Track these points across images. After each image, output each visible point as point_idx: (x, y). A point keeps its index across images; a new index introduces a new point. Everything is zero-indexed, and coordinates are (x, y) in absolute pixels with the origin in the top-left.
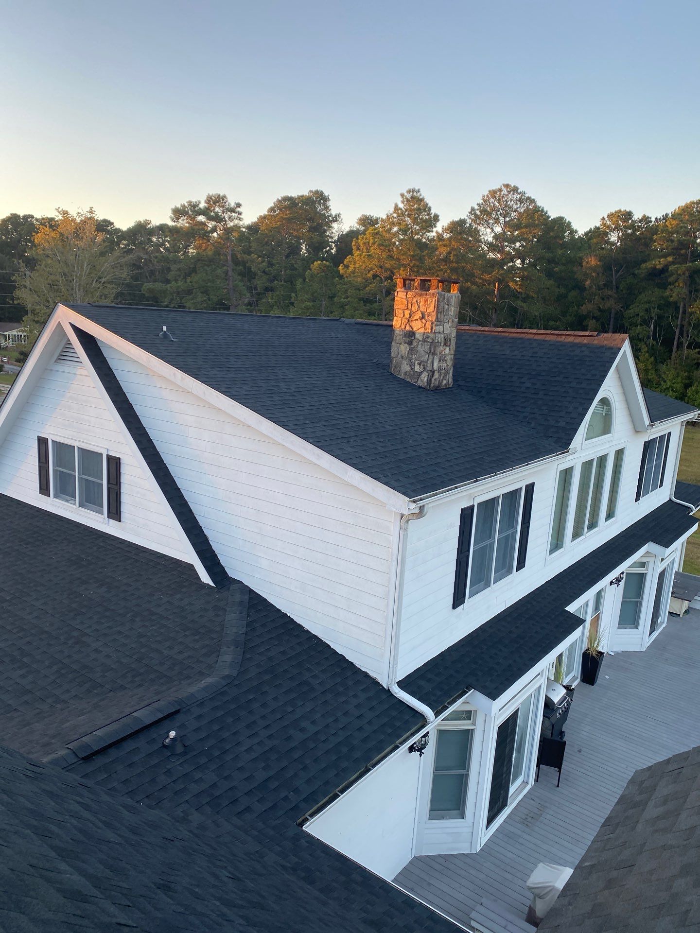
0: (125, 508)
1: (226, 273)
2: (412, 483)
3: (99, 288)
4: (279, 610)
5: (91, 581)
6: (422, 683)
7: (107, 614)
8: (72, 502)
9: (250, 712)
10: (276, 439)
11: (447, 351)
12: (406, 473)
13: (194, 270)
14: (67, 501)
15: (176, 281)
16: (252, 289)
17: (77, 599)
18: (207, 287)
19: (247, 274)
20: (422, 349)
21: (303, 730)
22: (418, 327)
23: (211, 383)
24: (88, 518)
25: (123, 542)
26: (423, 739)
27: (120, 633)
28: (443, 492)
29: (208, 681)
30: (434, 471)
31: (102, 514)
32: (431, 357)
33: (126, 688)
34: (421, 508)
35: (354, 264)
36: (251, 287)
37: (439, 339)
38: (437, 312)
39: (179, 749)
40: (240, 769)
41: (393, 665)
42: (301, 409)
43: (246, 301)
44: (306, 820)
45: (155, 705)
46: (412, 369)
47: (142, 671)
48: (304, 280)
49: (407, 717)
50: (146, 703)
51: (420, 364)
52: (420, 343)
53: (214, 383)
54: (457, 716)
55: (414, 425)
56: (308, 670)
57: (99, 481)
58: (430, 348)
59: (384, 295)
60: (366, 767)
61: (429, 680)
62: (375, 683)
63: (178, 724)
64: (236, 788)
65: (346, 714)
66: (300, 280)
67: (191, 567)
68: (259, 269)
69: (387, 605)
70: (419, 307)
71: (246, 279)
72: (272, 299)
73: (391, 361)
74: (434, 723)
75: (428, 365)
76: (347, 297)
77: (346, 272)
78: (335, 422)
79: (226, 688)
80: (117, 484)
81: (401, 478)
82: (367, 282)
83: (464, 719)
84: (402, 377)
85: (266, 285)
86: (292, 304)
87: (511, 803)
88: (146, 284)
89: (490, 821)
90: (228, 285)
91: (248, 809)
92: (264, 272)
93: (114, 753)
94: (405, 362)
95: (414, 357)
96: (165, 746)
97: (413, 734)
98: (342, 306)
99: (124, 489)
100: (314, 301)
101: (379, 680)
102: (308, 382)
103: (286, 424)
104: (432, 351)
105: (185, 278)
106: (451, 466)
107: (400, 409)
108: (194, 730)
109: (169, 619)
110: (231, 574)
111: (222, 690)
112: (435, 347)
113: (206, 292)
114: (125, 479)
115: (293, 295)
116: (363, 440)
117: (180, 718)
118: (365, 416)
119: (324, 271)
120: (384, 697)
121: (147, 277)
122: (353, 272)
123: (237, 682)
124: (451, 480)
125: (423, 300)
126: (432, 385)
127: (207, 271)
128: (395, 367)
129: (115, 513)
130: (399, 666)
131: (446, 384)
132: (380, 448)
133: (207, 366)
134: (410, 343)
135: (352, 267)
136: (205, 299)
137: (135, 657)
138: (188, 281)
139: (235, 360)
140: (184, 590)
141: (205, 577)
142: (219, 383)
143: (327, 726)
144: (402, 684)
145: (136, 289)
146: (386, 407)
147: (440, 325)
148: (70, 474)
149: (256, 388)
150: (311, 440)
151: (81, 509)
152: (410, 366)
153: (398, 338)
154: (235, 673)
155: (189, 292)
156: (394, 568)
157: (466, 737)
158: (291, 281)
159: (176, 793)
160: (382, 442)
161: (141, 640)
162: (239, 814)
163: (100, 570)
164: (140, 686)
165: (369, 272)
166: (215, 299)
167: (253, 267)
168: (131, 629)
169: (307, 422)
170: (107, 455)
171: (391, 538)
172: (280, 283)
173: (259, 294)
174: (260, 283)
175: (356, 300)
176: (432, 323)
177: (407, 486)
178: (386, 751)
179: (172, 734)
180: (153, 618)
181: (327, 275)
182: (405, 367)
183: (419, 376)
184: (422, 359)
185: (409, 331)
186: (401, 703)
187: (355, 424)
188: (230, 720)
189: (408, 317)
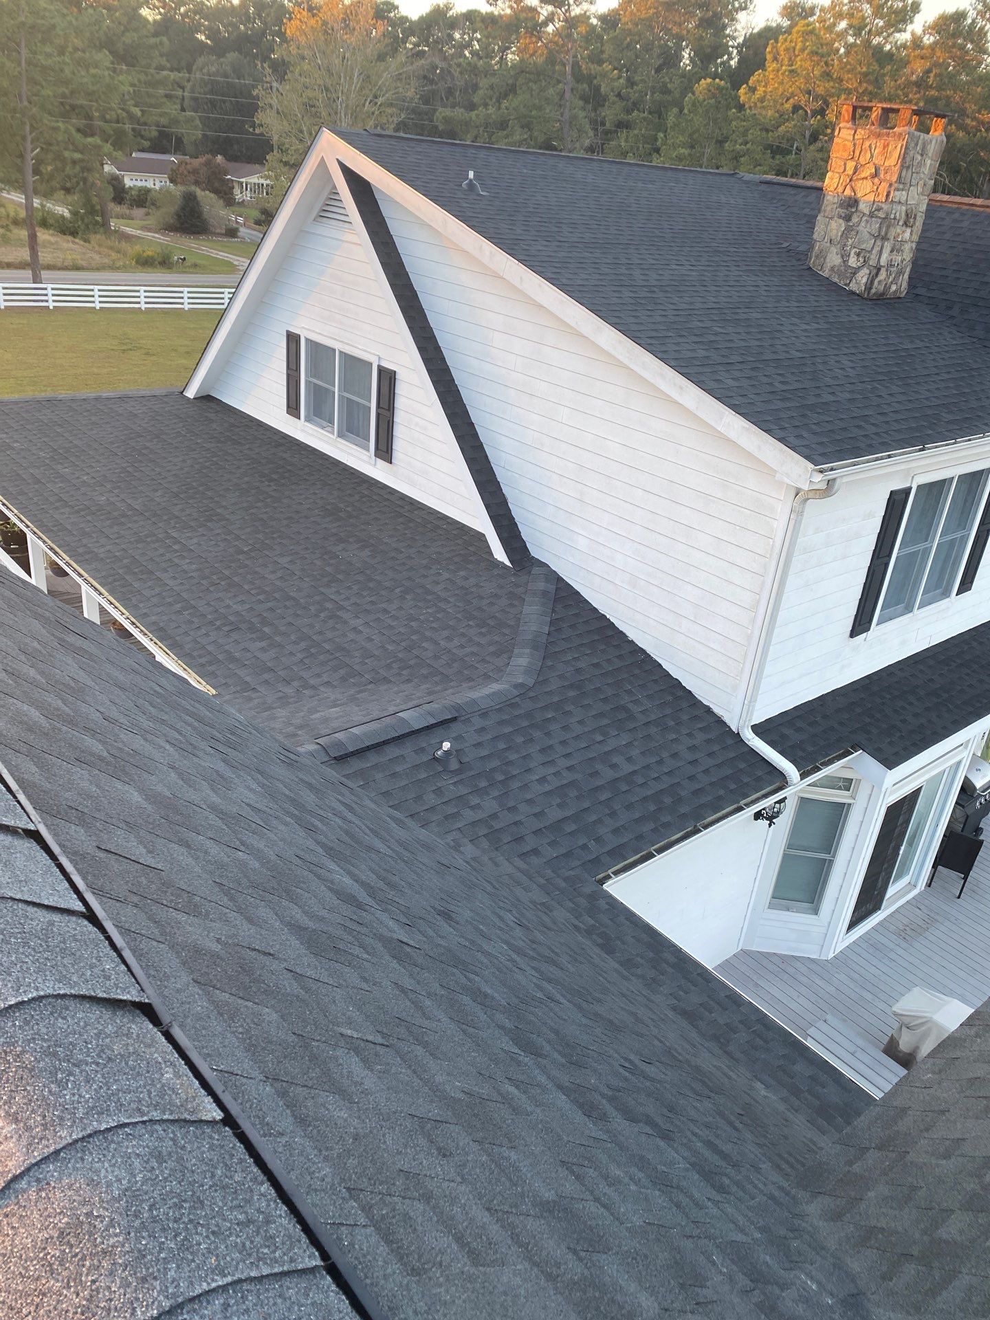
0: (399, 445)
1: (562, 95)
2: (821, 444)
3: (373, 113)
4: (596, 609)
5: (350, 540)
6: (787, 731)
7: (371, 585)
8: (330, 429)
9: (548, 734)
10: (621, 358)
11: (907, 235)
12: (814, 427)
13: (512, 90)
14: (323, 428)
15: (486, 105)
16: (597, 124)
17: (332, 561)
18: (530, 117)
19: (594, 99)
20: (866, 229)
21: (614, 766)
22: (866, 192)
23: (532, 263)
24: (349, 454)
25: (393, 492)
26: (777, 805)
27: (385, 611)
28: (868, 462)
29: (495, 687)
30: (859, 427)
31: (368, 451)
32: (879, 243)
33: (390, 681)
34: (830, 483)
35: (765, 86)
36: (596, 121)
37: (898, 215)
38: (902, 166)
39: (454, 765)
40: (530, 802)
41: (750, 702)
42: (663, 313)
43: (587, 143)
44: (609, 877)
45: (427, 707)
46: (844, 261)
47: (412, 663)
48: (681, 111)
49: (759, 773)
50: (415, 703)
51: (858, 255)
52: (865, 218)
53: (537, 264)
54: (831, 783)
55: (836, 352)
56: (629, 692)
57: (366, 403)
58: (880, 228)
59: (807, 141)
60: (695, 826)
61: (799, 730)
62: (720, 722)
63: (454, 735)
64: (522, 824)
65: (675, 756)
66: (675, 110)
67: (481, 537)
68: (612, 90)
69: (754, 620)
70: (872, 156)
71: (590, 107)
72: (626, 141)
73: (812, 247)
74: (798, 786)
75: (872, 257)
76: (746, 143)
77: (750, 99)
78: (713, 338)
79: (518, 699)
80: (389, 410)
81: (805, 434)
82: (782, 118)
83: (840, 788)
84: (826, 274)
85: (619, 117)
86: (657, 151)
87: (886, 908)
88: (441, 109)
89: (853, 924)
90: (562, 115)
91: (535, 852)
92: (619, 95)
93: (373, 759)
94: (834, 250)
95: (850, 241)
96: (435, 759)
97: (766, 796)
98: (736, 158)
99: (399, 417)
100: (692, 147)
101: (726, 719)
102: (676, 272)
103: (638, 334)
104: (883, 233)
105: (499, 101)
106: (887, 422)
107: (816, 326)
108: (474, 745)
109: (449, 602)
110: (534, 552)
111: (513, 701)
112: (888, 227)
113: (527, 126)
114: (401, 403)
115: (661, 135)
116: (753, 369)
117: (456, 728)
118: (760, 332)
119: (714, 96)
120: (730, 741)
121: (442, 98)
122: (762, 100)
123: (532, 694)
124: (883, 444)
125: (880, 144)
126: (873, 291)
127: (532, 90)
128: (817, 257)
129: (385, 451)
130: (758, 705)
131: (895, 292)
132: (777, 384)
133: (529, 238)
134: (848, 218)
135: (760, 91)
136: (525, 136)
137: (403, 644)
138: (503, 106)
139: (571, 230)
140: (470, 566)
141: (500, 554)
142: (544, 265)
143: (648, 767)
144: (758, 729)
145: (426, 117)
146: (795, 320)
147: (903, 190)
148: (327, 390)
149: (598, 277)
150: (673, 363)
151: (339, 440)
152: (842, 256)
153: (829, 208)
154: (530, 682)
155: (503, 125)
156: (773, 569)
157: (839, 812)
158: (659, 112)
159: (446, 817)
160: (780, 375)
161: (413, 624)
162: (523, 856)
163: (363, 527)
164: (409, 681)
165: (788, 100)
166: (541, 139)
167: (603, 86)
168: (400, 608)
169: (670, 334)
170: (379, 366)
171: (775, 524)
172: (642, 115)
173: (606, 132)
174: (610, 113)
175: (760, 148)
176: (891, 185)
177: (813, 446)
178: (724, 812)
179: (446, 746)
180: (429, 597)
181: (720, 102)
182: (834, 259)
183: (855, 274)
184: (863, 247)
185: (850, 198)
186: (753, 752)
187: (743, 344)
188: (519, 740)
189: (851, 173)
